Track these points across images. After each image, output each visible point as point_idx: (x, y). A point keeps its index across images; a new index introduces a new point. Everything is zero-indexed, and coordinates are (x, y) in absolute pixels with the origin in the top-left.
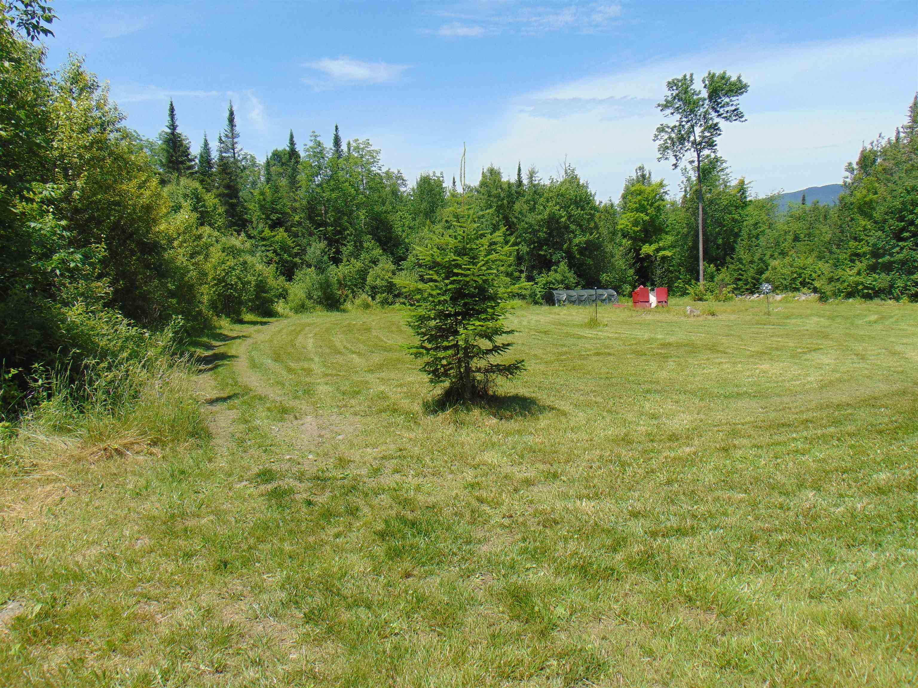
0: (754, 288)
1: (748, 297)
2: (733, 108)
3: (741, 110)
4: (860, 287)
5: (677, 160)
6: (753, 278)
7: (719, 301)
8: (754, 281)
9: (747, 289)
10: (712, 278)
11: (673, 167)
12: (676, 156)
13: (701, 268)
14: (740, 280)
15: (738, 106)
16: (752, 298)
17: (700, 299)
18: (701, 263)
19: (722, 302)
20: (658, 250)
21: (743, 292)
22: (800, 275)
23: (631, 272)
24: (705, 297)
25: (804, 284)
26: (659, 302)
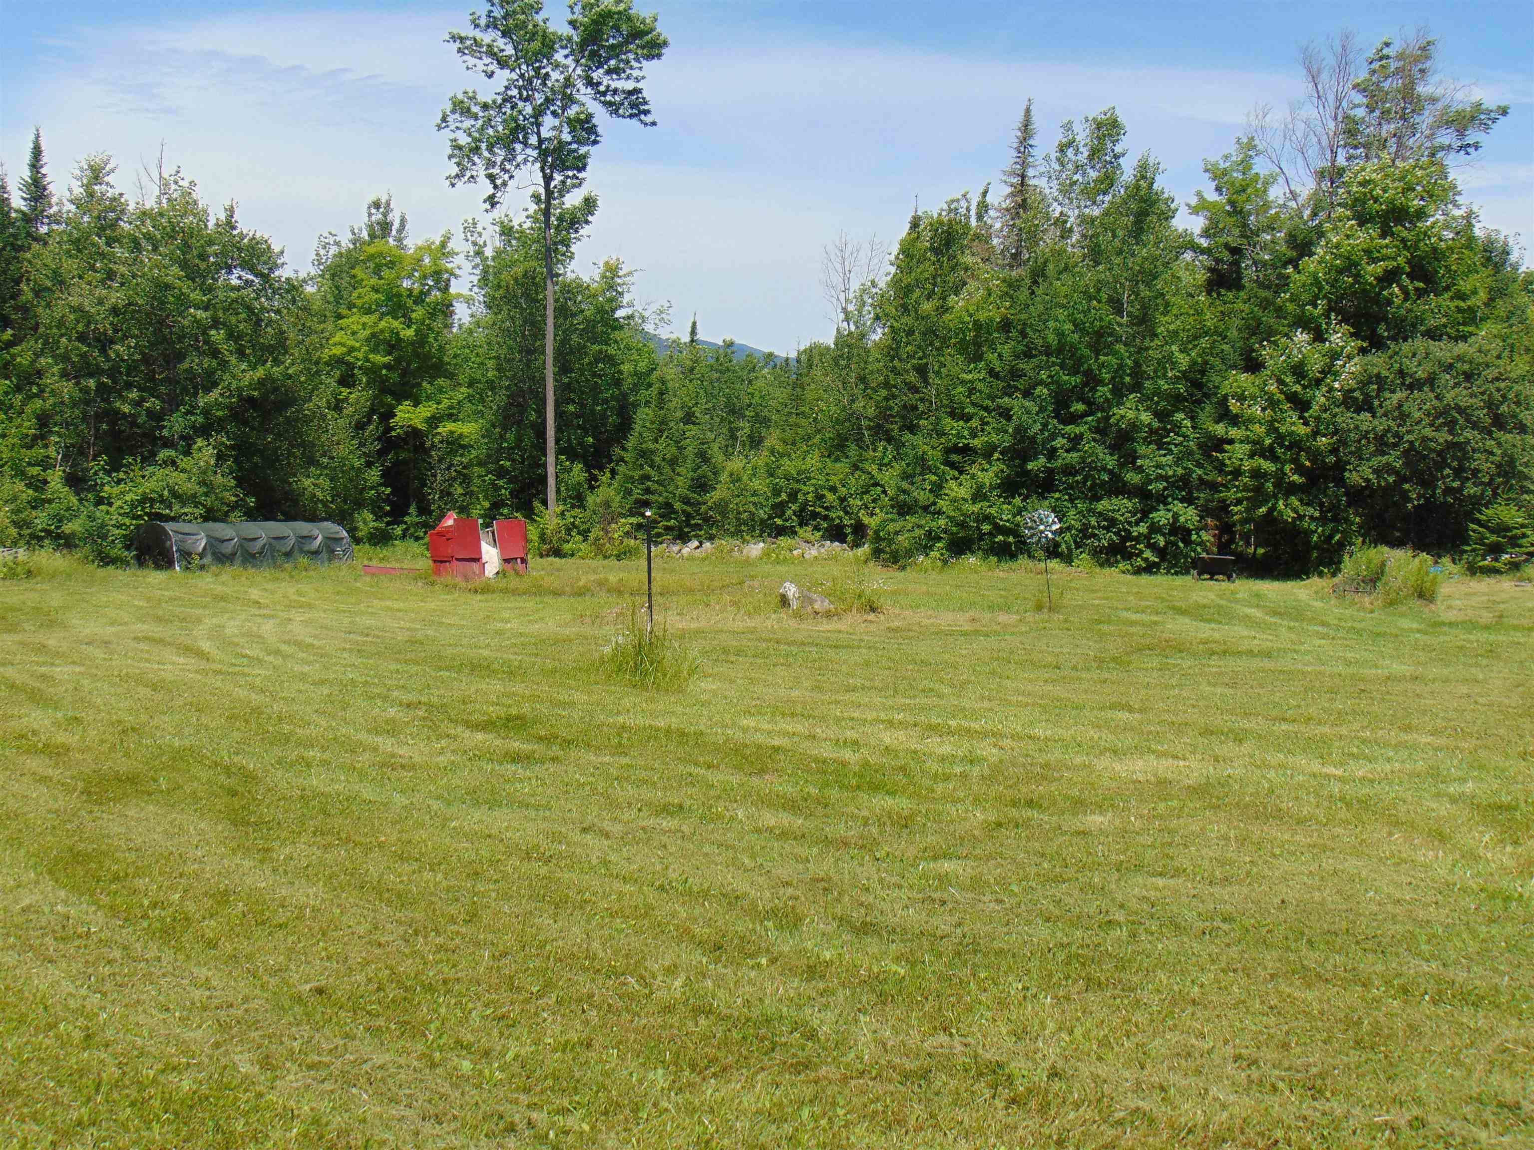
0: (688, 525)
1: (676, 548)
2: (630, 85)
3: (645, 94)
4: (986, 528)
5: (496, 187)
6: (686, 501)
7: (605, 557)
8: (689, 509)
9: (667, 528)
10: (579, 500)
11: (487, 206)
12: (492, 178)
13: (551, 470)
14: (646, 504)
15: (639, 85)
16: (686, 551)
17: (558, 553)
18: (551, 459)
19: (613, 562)
20: (434, 421)
21: (659, 535)
22: (793, 496)
23: (374, 475)
24: (567, 547)
25: (805, 517)
26: (507, 561)
